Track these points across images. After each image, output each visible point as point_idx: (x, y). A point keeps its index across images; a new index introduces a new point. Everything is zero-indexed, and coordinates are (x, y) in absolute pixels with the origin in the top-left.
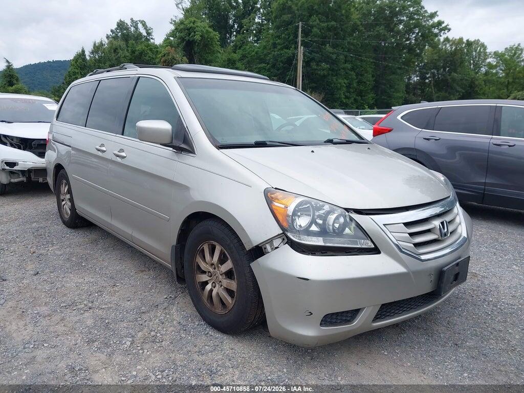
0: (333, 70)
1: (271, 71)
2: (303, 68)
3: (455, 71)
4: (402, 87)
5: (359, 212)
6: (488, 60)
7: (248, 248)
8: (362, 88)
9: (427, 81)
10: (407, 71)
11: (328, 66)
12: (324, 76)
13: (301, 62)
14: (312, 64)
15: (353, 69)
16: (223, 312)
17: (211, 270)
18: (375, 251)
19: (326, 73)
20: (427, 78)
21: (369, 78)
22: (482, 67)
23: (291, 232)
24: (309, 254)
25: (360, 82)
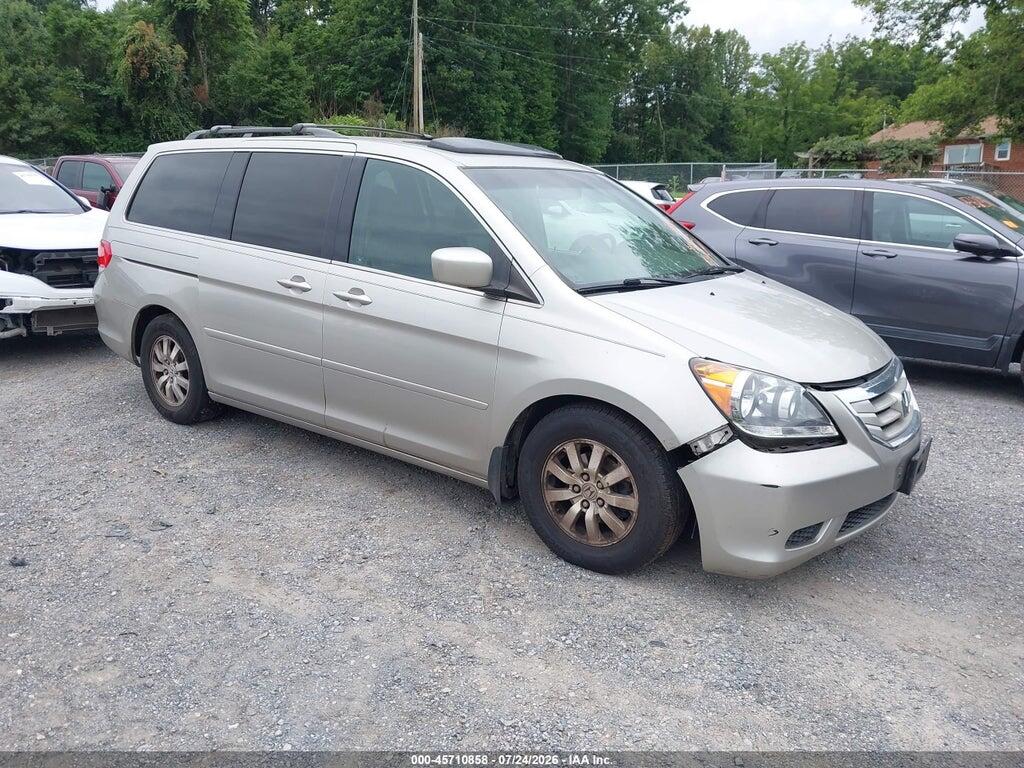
0: (480, 81)
1: (360, 79)
2: (423, 75)
3: (697, 90)
4: (607, 117)
5: (817, 387)
6: (751, 70)
7: (668, 447)
8: (534, 117)
9: (649, 105)
10: (615, 86)
11: (471, 72)
12: (464, 92)
13: (421, 64)
14: (439, 68)
15: (516, 80)
16: (606, 543)
17: (580, 482)
18: (840, 440)
19: (466, 86)
20: (649, 101)
21: (546, 97)
22: (741, 82)
23: (739, 422)
24: (766, 451)
25: (529, 107)
